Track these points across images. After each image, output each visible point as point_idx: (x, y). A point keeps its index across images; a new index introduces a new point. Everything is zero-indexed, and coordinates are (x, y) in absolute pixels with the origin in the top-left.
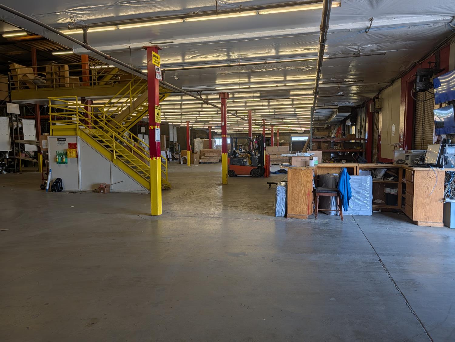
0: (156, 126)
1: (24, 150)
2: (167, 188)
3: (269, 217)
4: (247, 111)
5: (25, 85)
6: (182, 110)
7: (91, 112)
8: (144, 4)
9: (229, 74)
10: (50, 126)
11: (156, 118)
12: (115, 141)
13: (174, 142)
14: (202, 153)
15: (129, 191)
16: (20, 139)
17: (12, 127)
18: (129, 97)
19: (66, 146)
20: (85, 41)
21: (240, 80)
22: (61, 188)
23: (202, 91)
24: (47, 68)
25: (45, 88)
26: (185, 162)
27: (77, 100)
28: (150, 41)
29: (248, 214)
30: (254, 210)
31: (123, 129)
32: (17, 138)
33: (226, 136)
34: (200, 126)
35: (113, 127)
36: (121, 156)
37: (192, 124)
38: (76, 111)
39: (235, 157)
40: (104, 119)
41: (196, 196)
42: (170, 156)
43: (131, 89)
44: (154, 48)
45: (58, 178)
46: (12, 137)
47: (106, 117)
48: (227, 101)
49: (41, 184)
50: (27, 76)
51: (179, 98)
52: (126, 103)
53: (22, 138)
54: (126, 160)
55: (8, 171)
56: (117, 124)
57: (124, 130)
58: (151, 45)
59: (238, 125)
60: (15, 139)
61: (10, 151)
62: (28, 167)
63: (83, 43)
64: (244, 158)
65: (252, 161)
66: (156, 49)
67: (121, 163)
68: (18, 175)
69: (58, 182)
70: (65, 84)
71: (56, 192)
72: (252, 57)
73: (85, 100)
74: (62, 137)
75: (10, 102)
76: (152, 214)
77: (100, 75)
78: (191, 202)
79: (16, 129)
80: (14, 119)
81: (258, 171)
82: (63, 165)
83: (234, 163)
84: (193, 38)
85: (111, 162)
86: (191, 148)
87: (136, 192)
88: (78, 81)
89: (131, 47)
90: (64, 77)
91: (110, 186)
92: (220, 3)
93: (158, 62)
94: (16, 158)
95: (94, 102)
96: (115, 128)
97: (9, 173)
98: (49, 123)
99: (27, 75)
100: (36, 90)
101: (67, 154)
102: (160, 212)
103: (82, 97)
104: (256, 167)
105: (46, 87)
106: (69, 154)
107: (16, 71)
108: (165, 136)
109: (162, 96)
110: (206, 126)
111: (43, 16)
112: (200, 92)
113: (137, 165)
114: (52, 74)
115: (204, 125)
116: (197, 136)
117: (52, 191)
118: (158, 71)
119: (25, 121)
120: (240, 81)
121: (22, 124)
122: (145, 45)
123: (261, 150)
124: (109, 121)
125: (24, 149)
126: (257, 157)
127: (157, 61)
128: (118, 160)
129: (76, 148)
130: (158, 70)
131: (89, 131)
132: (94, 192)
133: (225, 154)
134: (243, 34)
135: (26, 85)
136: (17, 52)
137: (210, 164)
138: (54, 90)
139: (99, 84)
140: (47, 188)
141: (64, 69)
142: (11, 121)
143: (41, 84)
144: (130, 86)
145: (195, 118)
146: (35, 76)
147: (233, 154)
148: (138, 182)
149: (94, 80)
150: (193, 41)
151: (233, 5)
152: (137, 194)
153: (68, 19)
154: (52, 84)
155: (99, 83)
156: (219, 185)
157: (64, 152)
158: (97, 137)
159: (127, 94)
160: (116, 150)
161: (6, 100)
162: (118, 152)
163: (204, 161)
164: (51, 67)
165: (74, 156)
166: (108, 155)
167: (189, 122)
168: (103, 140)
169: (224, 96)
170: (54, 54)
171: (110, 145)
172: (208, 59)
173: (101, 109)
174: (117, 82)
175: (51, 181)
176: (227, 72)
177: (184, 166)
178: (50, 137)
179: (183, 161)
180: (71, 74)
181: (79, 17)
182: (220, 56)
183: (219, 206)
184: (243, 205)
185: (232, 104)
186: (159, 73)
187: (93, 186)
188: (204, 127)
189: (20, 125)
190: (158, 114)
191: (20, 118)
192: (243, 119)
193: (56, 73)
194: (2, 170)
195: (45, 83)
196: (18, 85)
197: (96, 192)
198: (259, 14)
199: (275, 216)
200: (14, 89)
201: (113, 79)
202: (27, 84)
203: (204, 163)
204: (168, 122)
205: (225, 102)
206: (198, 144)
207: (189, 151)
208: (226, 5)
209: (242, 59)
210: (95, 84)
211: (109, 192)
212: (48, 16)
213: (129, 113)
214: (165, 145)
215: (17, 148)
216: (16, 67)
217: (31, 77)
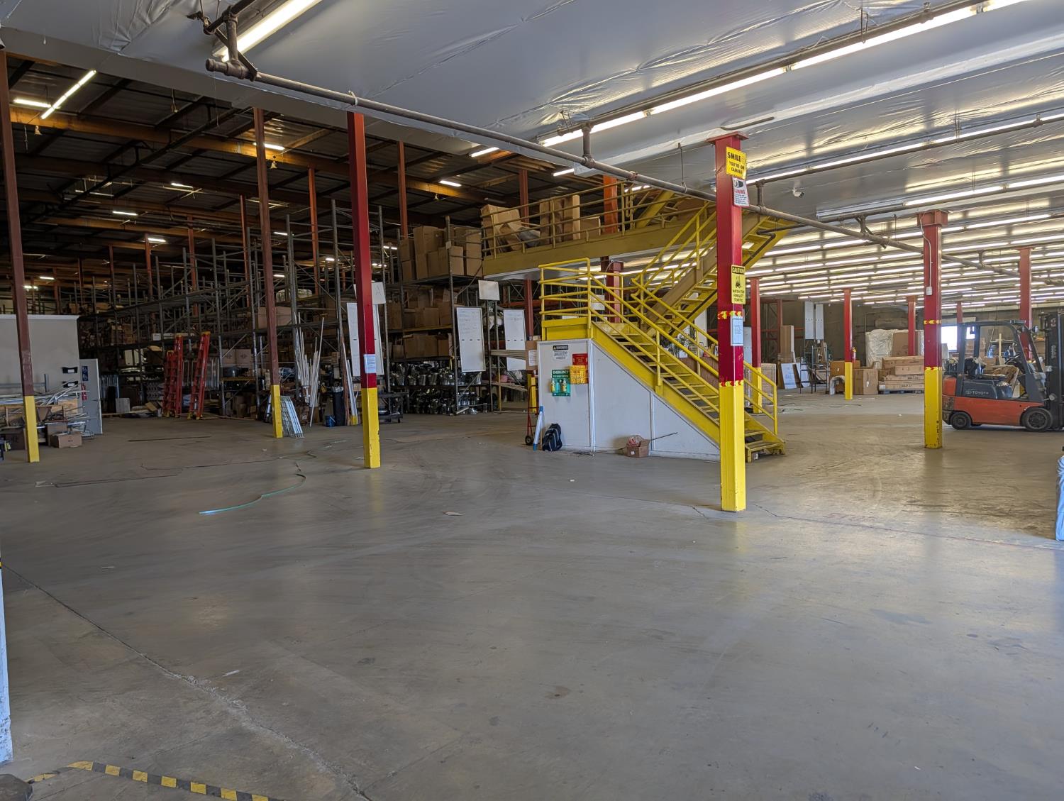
0: (734, 312)
1: (506, 369)
2: (775, 451)
3: (1032, 539)
4: (1015, 251)
5: (505, 245)
6: (827, 264)
7: (620, 286)
8: (695, 55)
9: (935, 164)
10: (542, 322)
11: (733, 293)
12: (662, 348)
13: (816, 341)
14: (887, 366)
15: (688, 456)
16: (500, 349)
17: (487, 327)
18: (694, 249)
19: (569, 360)
20: (586, 153)
21: (977, 173)
22: (560, 444)
23: (867, 215)
24: (541, 206)
25: (538, 246)
26: (840, 391)
27: (589, 265)
28: (722, 124)
29: (972, 527)
30: (995, 518)
31: (681, 321)
32: (494, 347)
33: (938, 322)
34: (886, 298)
35: (660, 316)
36: (671, 379)
37: (862, 295)
38: (586, 289)
39: (971, 376)
40: (642, 301)
41: (843, 473)
42: (805, 376)
43: (699, 228)
44: (731, 138)
45: (555, 423)
46: (486, 344)
47: (646, 295)
48: (941, 231)
49: (526, 434)
50: (508, 227)
51: (815, 237)
52: (690, 260)
53: (503, 346)
54: (683, 387)
55: (480, 409)
56: (668, 310)
57: (684, 321)
58: (725, 133)
59: (999, 289)
60: (492, 348)
61: (483, 372)
62: (513, 401)
63: (583, 157)
64: (1000, 379)
65: (1025, 388)
66: (736, 140)
67: (672, 393)
68: (494, 416)
69: (554, 431)
70: (572, 235)
71: (550, 450)
72: (994, 113)
73: (607, 263)
74: (562, 342)
75: (482, 279)
76: (724, 508)
77: (638, 206)
78: (825, 488)
79: (493, 330)
80: (491, 309)
81: (1047, 414)
82: (562, 398)
83: (968, 392)
84: (820, 99)
85: (652, 392)
86: (855, 354)
87: (704, 457)
88: (598, 225)
89: (682, 145)
90: (570, 220)
91: (647, 443)
92: (873, 9)
93: (740, 169)
94: (493, 386)
95: (626, 265)
96: (662, 318)
97: (482, 412)
98: (541, 315)
99: (509, 224)
100: (522, 251)
101: (569, 377)
102: (740, 504)
103: (602, 258)
104: (1040, 404)
105: (539, 244)
106: (573, 375)
107: (491, 220)
108: (792, 327)
109: (769, 237)
110: (901, 298)
111: (516, 119)
112: (861, 219)
113: (705, 399)
114: (550, 218)
115: (894, 295)
116: (877, 323)
117: (544, 449)
118: (741, 189)
119: (507, 313)
120: (977, 178)
121: (503, 320)
122: (711, 137)
123: (1057, 355)
124: (652, 304)
125: (506, 366)
126: (1043, 375)
127: (738, 166)
128: (666, 388)
129: (586, 364)
130: (741, 184)
131: (610, 328)
132: (619, 454)
133: (932, 369)
134: (953, 65)
135: (507, 244)
136: (499, 179)
137: (909, 396)
138: (553, 248)
139: (636, 225)
140: (536, 442)
141: (572, 204)
142: (485, 314)
143: (532, 240)
144: (696, 224)
145: (866, 278)
146: (523, 225)
147: (966, 369)
148: (707, 435)
149: (627, 219)
150: (820, 106)
151: (905, 6)
152: (706, 461)
153: (558, 116)
154: (549, 237)
155: (636, 223)
156: (917, 449)
157: (564, 372)
158: (625, 340)
159: (691, 242)
160: (661, 364)
161: (477, 276)
162: (666, 369)
163: (891, 387)
164: (548, 205)
165: (583, 380)
166: (646, 376)
167: (851, 289)
168: (637, 345)
169: (931, 221)
170: (556, 174)
171: (650, 355)
172: (870, 139)
173: (636, 279)
174: (674, 217)
175: (543, 430)
176: (928, 160)
177: (839, 399)
178: (541, 344)
179: (836, 386)
180: (585, 212)
181: (577, 107)
182: (904, 125)
183: (895, 503)
184: (966, 505)
185: (962, 235)
186: (742, 192)
187: (617, 440)
188: (894, 298)
189: (499, 322)
190: (738, 285)
191: (501, 309)
192: (1001, 272)
193: (557, 214)
194: (470, 407)
195: (538, 237)
196: (493, 246)
197: (622, 454)
198: (982, 11)
199: (1055, 539)
200: (489, 254)
201: (665, 211)
202: (508, 242)
203: (891, 392)
204: (798, 295)
205: (935, 233)
206: (879, 344)
207: (851, 364)
208: (889, 12)
209: (966, 123)
210: (627, 227)
211: (646, 456)
212: (524, 117)
213: (693, 283)
214: (793, 350)
215: (495, 366)
216: (491, 212)
217: (515, 227)
